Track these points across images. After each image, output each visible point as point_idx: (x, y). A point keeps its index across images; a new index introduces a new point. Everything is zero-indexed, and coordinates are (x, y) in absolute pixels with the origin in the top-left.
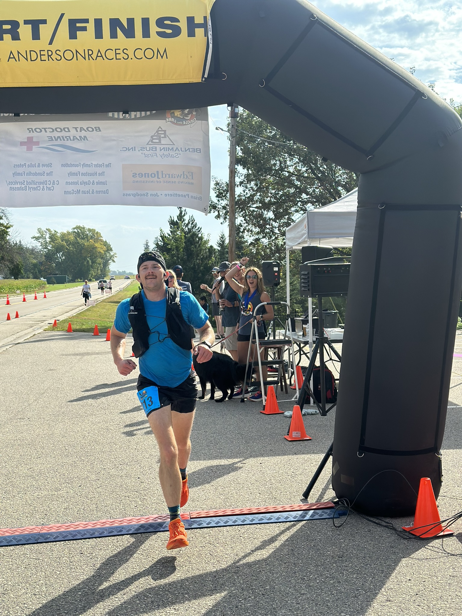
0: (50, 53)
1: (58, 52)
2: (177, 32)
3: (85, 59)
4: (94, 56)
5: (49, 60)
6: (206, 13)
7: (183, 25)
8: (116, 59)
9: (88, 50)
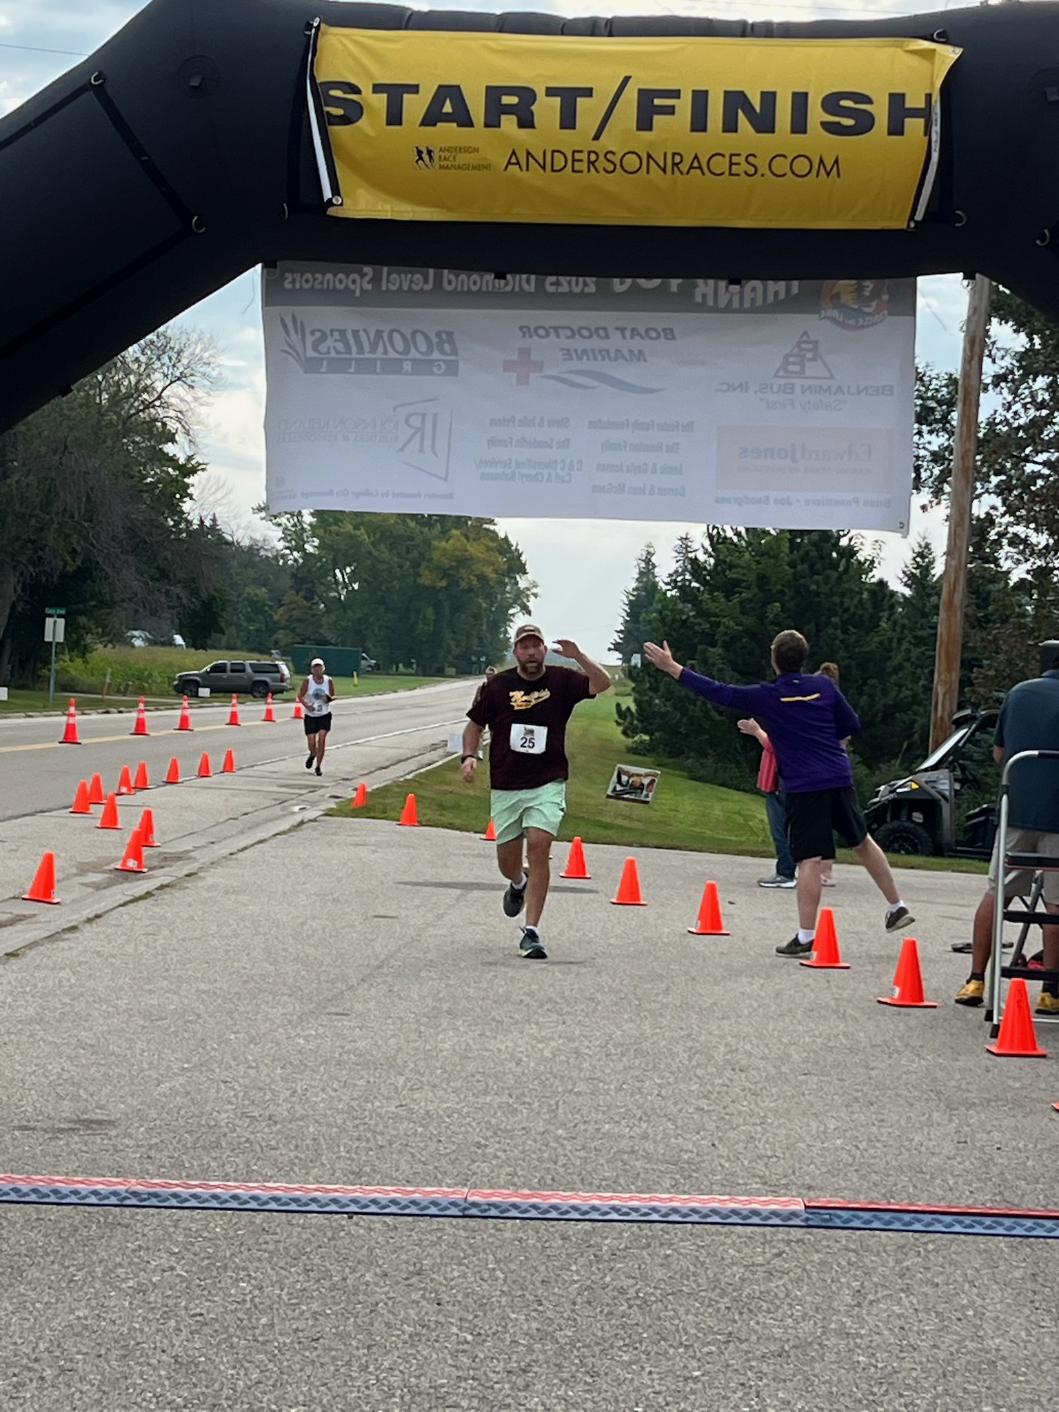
0: (593, 157)
1: (609, 156)
2: (865, 123)
3: (664, 170)
4: (684, 167)
5: (589, 170)
6: (932, 84)
7: (880, 111)
8: (731, 174)
9: (674, 154)
